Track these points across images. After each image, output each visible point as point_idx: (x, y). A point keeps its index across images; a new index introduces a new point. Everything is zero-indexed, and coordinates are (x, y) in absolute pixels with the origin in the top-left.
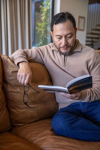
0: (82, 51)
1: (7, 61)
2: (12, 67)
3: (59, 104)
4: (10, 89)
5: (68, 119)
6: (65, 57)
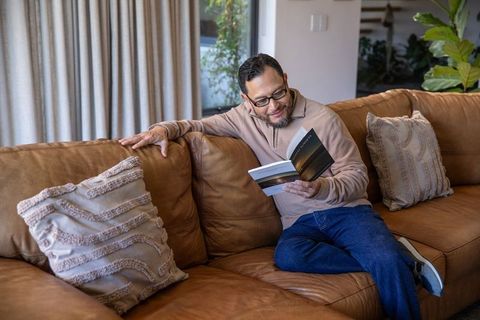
0: (307, 116)
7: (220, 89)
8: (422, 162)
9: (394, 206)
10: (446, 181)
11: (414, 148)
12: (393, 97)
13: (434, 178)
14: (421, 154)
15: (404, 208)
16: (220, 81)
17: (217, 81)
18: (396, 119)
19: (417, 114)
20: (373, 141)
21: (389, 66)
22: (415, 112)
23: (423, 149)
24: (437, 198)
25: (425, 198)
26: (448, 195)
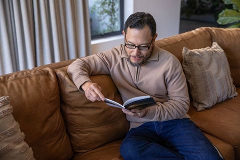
0: (160, 60)
1: (65, 80)
2: (71, 86)
3: (129, 122)
4: (69, 111)
5: (138, 146)
6: (138, 69)
7: (104, 23)
8: (219, 78)
9: (200, 108)
10: (233, 88)
11: (213, 69)
12: (200, 33)
13: (226, 88)
14: (218, 73)
15: (206, 109)
16: (104, 18)
17: (102, 18)
18: (201, 50)
19: (215, 45)
20: (187, 65)
21: (198, 5)
22: (214, 43)
23: (219, 70)
24: (228, 99)
25: (220, 100)
26: (235, 97)
